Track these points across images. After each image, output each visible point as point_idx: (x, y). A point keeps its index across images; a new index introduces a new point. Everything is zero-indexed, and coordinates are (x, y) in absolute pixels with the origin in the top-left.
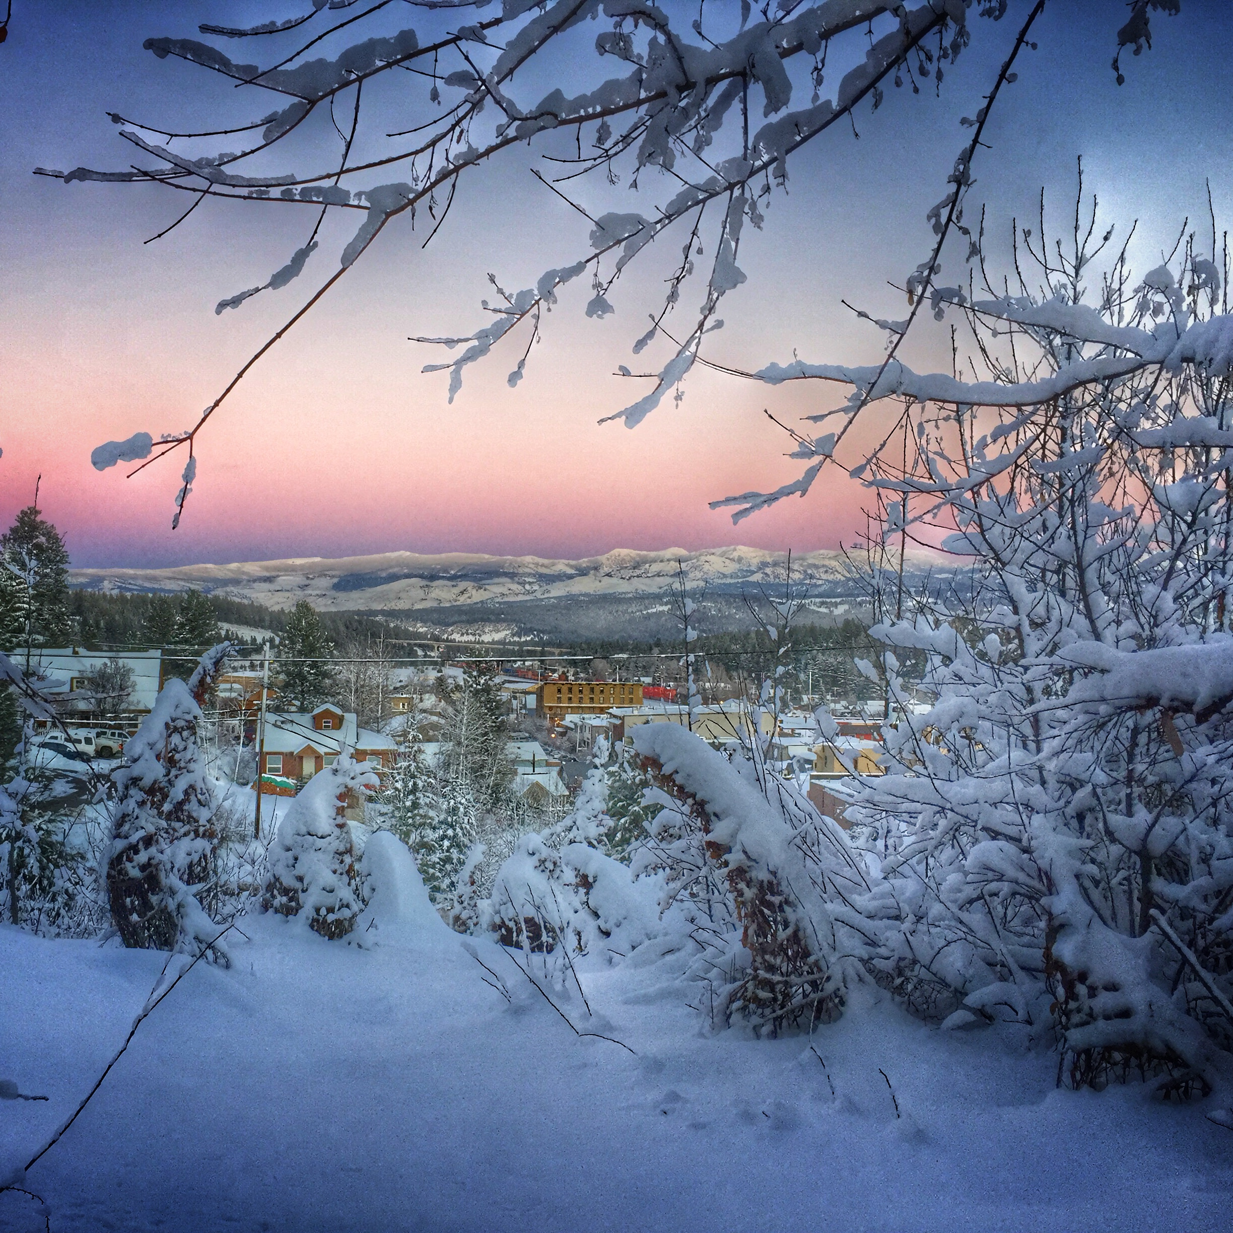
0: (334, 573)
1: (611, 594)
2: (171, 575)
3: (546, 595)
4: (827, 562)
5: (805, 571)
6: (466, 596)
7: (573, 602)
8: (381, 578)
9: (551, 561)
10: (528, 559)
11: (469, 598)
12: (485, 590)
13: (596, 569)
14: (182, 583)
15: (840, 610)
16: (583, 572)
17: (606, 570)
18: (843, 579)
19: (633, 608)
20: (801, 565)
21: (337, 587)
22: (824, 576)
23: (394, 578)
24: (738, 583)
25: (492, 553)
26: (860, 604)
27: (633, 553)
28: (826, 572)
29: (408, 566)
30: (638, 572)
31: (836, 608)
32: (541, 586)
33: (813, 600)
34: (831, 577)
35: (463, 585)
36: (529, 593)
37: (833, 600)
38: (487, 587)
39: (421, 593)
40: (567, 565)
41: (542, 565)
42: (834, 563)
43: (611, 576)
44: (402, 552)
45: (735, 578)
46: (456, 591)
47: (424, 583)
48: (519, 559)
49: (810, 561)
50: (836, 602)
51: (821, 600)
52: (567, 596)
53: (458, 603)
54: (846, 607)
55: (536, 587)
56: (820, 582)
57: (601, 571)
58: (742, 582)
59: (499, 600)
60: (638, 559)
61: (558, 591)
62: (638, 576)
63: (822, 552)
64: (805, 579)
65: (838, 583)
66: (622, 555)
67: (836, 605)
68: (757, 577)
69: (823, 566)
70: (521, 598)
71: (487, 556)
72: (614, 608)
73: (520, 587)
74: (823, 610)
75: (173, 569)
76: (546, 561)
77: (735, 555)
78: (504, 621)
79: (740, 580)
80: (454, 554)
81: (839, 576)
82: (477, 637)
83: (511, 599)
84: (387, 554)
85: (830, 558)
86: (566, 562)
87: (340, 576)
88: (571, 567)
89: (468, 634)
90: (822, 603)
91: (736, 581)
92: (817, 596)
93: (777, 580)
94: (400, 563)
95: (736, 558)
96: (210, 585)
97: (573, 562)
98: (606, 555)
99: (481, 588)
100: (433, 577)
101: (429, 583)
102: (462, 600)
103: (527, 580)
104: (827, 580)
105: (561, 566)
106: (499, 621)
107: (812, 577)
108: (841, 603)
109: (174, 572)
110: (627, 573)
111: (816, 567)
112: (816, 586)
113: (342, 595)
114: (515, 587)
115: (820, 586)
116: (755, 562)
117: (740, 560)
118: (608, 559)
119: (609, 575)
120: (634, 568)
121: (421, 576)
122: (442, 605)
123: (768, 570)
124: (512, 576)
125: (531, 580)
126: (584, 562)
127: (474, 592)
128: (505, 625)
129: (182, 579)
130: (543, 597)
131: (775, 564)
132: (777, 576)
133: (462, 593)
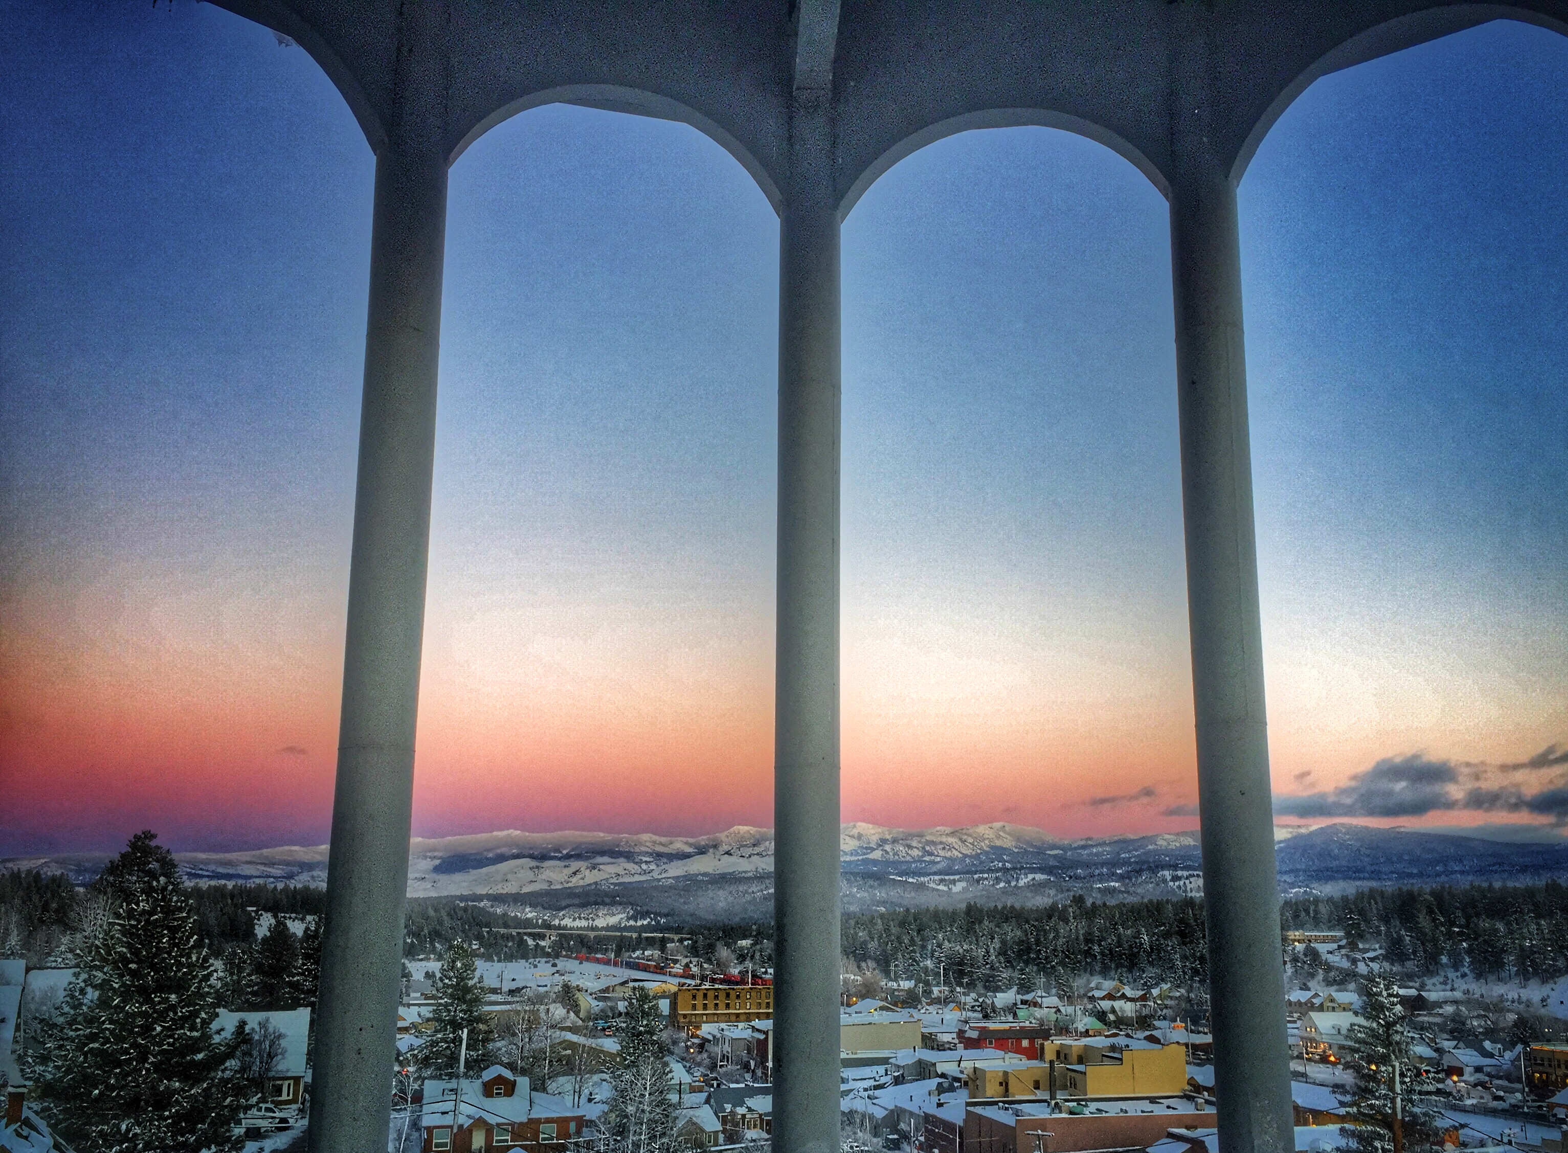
0: (436, 854)
1: (730, 874)
2: (249, 859)
3: (664, 875)
4: (944, 839)
5: (923, 848)
6: (579, 876)
7: (691, 883)
8: (487, 859)
9: (669, 839)
10: (645, 837)
11: (583, 879)
12: (599, 870)
13: (715, 847)
14: (262, 868)
15: (958, 888)
16: (702, 851)
17: (726, 848)
18: (960, 855)
19: (754, 888)
20: (920, 842)
21: (437, 869)
22: (942, 853)
23: (502, 858)
24: (858, 860)
25: (609, 831)
26: (978, 881)
27: (752, 830)
28: (944, 848)
29: (517, 846)
30: (757, 850)
31: (955, 884)
32: (658, 866)
33: (932, 877)
34: (948, 854)
35: (575, 865)
36: (645, 872)
37: (952, 877)
38: (601, 867)
39: (530, 875)
40: (686, 843)
41: (661, 844)
42: (951, 840)
43: (731, 855)
44: (511, 831)
45: (856, 855)
46: (568, 871)
47: (534, 863)
48: (635, 837)
49: (929, 838)
50: (954, 880)
51: (940, 877)
52: (685, 876)
53: (570, 885)
54: (964, 884)
55: (653, 866)
56: (938, 859)
57: (720, 849)
58: (863, 859)
59: (614, 881)
60: (758, 836)
61: (676, 870)
62: (758, 854)
63: (938, 828)
64: (923, 856)
65: (956, 859)
66: (742, 832)
67: (954, 882)
68: (877, 855)
69: (941, 843)
70: (637, 878)
71: (602, 834)
72: (733, 888)
73: (636, 867)
74: (941, 887)
75: (254, 852)
76: (664, 840)
77: (855, 832)
78: (620, 904)
79: (860, 858)
80: (567, 832)
81: (956, 853)
82: (591, 922)
83: (627, 879)
84: (495, 833)
85: (947, 835)
86: (685, 840)
87: (440, 858)
88: (690, 845)
89: (580, 918)
90: (941, 881)
91: (856, 858)
92: (935, 874)
93: (897, 857)
94: (509, 843)
95: (856, 835)
96: (296, 869)
97: (691, 840)
98: (726, 833)
99: (594, 868)
100: (543, 857)
101: (538, 864)
102: (575, 881)
103: (644, 859)
104: (945, 857)
105: (679, 845)
106: (613, 903)
107: (931, 854)
108: (959, 881)
109: (254, 856)
110: (747, 851)
111: (933, 843)
112: (933, 863)
113: (443, 878)
114: (631, 866)
115: (938, 862)
116: (875, 839)
117: (859, 837)
118: (727, 837)
119: (728, 853)
120: (754, 845)
121: (531, 857)
122: (553, 887)
123: (888, 848)
124: (629, 856)
125: (648, 859)
126: (703, 840)
127: (587, 872)
128: (619, 908)
129: (261, 864)
130: (660, 877)
131: (895, 841)
132: (896, 854)
133: (575, 873)
